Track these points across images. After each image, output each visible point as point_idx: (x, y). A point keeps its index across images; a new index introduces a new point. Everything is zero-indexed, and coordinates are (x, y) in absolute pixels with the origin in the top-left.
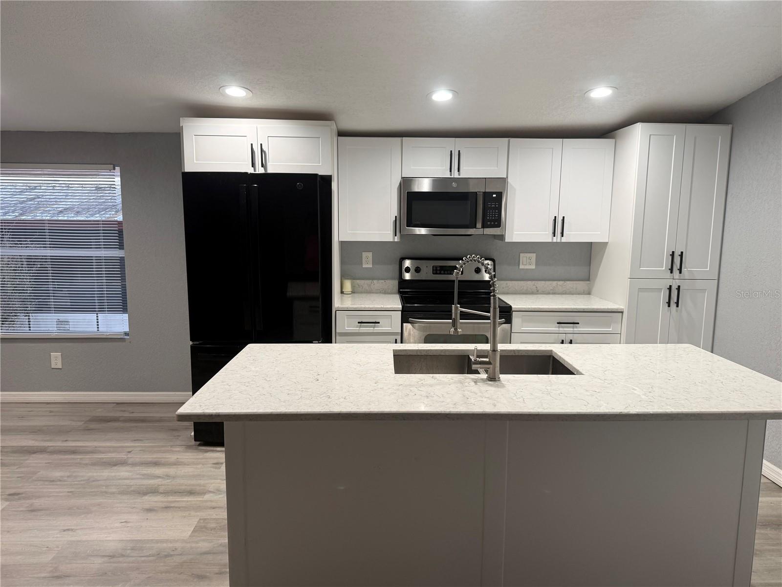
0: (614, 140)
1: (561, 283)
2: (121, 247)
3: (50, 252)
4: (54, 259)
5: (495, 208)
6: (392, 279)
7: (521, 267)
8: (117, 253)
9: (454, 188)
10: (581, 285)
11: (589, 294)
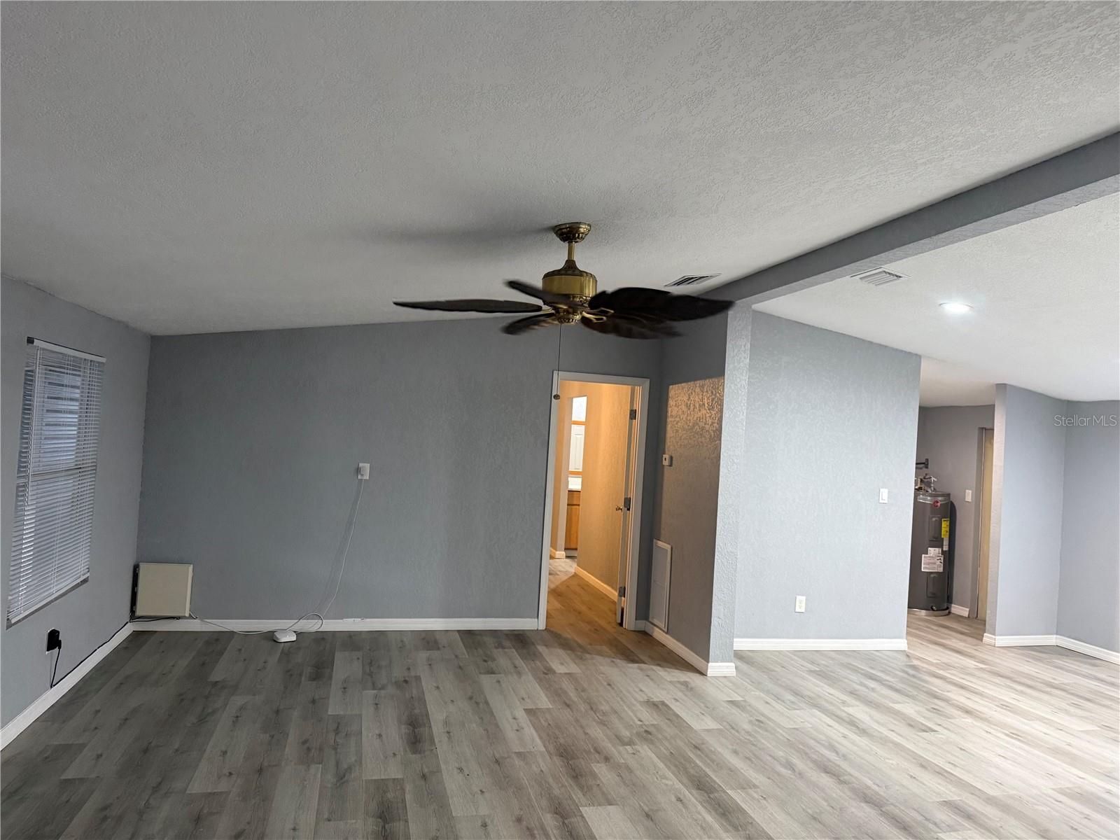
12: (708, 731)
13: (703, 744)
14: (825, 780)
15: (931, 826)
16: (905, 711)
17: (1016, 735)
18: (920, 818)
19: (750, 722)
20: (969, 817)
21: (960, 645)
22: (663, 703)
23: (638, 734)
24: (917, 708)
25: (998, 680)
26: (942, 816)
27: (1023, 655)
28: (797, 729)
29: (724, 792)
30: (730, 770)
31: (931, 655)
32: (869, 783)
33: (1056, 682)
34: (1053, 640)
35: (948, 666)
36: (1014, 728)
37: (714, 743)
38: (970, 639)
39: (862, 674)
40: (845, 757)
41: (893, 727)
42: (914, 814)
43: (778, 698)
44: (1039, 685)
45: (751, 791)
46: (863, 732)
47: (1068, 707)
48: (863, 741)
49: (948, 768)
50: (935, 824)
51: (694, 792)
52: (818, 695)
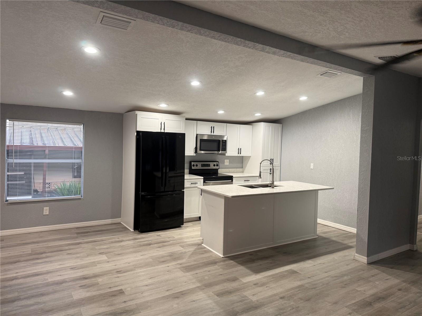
0: (252, 126)
1: (236, 169)
5: (224, 145)
7: (225, 164)
9: (214, 138)
10: (241, 170)
11: (243, 172)
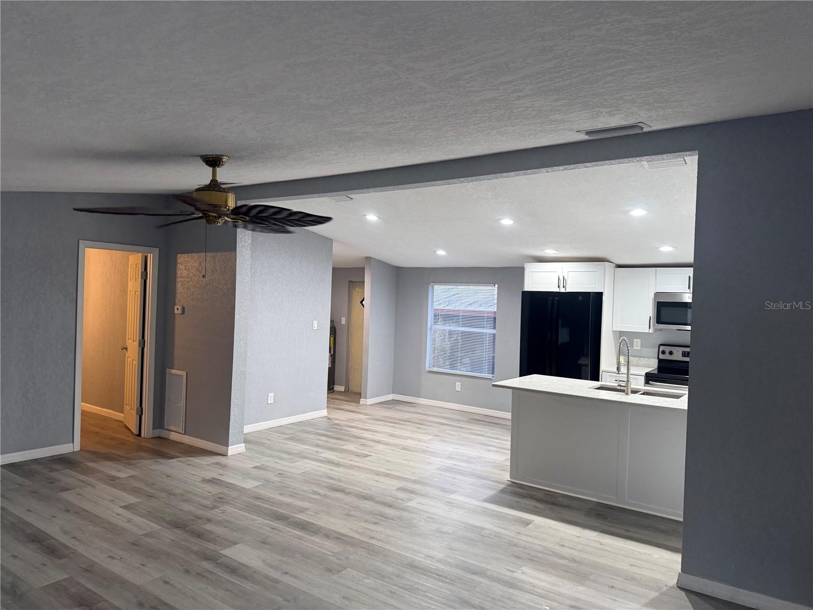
2: (494, 328)
3: (461, 329)
4: (462, 332)
6: (655, 358)
8: (494, 331)
12: (255, 487)
13: (260, 495)
14: (339, 495)
15: (400, 501)
16: (349, 449)
17: (404, 448)
18: (394, 500)
19: (276, 476)
20: (412, 492)
21: (350, 408)
22: (214, 478)
23: (215, 501)
24: (355, 446)
25: (379, 423)
26: (401, 495)
27: (381, 407)
28: (303, 473)
29: (294, 517)
30: (287, 504)
31: (341, 416)
32: (360, 490)
33: (404, 418)
34: (391, 397)
35: (352, 420)
36: (402, 445)
37: (264, 492)
38: (353, 404)
39: (314, 434)
40: (339, 480)
41: (351, 459)
42: (389, 498)
43: (281, 459)
44: (399, 422)
45: (307, 512)
46: (338, 465)
47: (416, 430)
48: (341, 470)
49: (388, 472)
50: (402, 500)
51: (277, 522)
52: (301, 451)
